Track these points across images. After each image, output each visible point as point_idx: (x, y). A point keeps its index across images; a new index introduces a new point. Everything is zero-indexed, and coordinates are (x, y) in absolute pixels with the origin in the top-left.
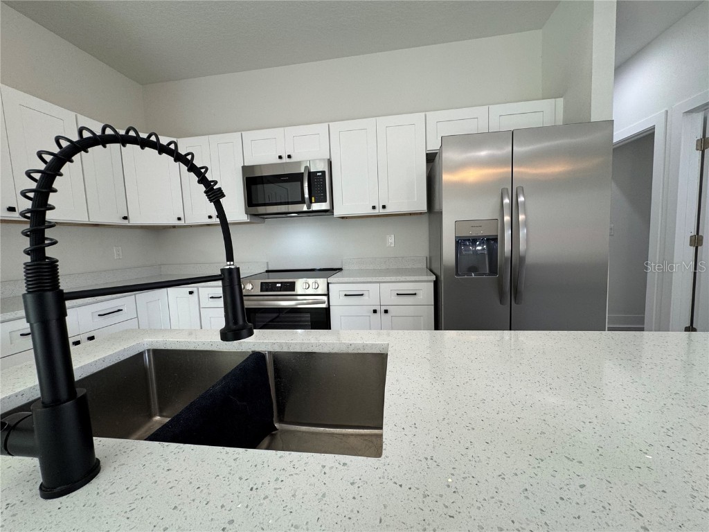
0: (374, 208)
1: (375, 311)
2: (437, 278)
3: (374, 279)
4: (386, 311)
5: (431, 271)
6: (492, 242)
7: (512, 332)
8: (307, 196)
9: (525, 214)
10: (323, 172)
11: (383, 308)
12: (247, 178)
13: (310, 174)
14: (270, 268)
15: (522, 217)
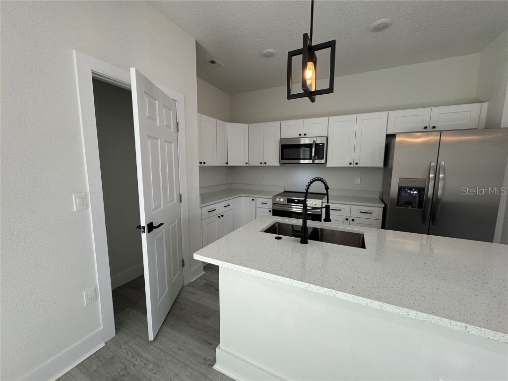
0: (350, 164)
1: (347, 219)
2: (385, 205)
3: (348, 203)
4: (353, 220)
5: (382, 200)
6: (421, 190)
7: (429, 236)
8: (313, 155)
9: (444, 174)
10: (323, 144)
11: (352, 218)
12: (282, 145)
13: (316, 144)
14: (286, 190)
15: (441, 176)
